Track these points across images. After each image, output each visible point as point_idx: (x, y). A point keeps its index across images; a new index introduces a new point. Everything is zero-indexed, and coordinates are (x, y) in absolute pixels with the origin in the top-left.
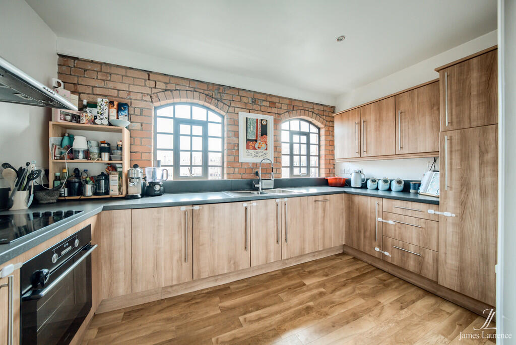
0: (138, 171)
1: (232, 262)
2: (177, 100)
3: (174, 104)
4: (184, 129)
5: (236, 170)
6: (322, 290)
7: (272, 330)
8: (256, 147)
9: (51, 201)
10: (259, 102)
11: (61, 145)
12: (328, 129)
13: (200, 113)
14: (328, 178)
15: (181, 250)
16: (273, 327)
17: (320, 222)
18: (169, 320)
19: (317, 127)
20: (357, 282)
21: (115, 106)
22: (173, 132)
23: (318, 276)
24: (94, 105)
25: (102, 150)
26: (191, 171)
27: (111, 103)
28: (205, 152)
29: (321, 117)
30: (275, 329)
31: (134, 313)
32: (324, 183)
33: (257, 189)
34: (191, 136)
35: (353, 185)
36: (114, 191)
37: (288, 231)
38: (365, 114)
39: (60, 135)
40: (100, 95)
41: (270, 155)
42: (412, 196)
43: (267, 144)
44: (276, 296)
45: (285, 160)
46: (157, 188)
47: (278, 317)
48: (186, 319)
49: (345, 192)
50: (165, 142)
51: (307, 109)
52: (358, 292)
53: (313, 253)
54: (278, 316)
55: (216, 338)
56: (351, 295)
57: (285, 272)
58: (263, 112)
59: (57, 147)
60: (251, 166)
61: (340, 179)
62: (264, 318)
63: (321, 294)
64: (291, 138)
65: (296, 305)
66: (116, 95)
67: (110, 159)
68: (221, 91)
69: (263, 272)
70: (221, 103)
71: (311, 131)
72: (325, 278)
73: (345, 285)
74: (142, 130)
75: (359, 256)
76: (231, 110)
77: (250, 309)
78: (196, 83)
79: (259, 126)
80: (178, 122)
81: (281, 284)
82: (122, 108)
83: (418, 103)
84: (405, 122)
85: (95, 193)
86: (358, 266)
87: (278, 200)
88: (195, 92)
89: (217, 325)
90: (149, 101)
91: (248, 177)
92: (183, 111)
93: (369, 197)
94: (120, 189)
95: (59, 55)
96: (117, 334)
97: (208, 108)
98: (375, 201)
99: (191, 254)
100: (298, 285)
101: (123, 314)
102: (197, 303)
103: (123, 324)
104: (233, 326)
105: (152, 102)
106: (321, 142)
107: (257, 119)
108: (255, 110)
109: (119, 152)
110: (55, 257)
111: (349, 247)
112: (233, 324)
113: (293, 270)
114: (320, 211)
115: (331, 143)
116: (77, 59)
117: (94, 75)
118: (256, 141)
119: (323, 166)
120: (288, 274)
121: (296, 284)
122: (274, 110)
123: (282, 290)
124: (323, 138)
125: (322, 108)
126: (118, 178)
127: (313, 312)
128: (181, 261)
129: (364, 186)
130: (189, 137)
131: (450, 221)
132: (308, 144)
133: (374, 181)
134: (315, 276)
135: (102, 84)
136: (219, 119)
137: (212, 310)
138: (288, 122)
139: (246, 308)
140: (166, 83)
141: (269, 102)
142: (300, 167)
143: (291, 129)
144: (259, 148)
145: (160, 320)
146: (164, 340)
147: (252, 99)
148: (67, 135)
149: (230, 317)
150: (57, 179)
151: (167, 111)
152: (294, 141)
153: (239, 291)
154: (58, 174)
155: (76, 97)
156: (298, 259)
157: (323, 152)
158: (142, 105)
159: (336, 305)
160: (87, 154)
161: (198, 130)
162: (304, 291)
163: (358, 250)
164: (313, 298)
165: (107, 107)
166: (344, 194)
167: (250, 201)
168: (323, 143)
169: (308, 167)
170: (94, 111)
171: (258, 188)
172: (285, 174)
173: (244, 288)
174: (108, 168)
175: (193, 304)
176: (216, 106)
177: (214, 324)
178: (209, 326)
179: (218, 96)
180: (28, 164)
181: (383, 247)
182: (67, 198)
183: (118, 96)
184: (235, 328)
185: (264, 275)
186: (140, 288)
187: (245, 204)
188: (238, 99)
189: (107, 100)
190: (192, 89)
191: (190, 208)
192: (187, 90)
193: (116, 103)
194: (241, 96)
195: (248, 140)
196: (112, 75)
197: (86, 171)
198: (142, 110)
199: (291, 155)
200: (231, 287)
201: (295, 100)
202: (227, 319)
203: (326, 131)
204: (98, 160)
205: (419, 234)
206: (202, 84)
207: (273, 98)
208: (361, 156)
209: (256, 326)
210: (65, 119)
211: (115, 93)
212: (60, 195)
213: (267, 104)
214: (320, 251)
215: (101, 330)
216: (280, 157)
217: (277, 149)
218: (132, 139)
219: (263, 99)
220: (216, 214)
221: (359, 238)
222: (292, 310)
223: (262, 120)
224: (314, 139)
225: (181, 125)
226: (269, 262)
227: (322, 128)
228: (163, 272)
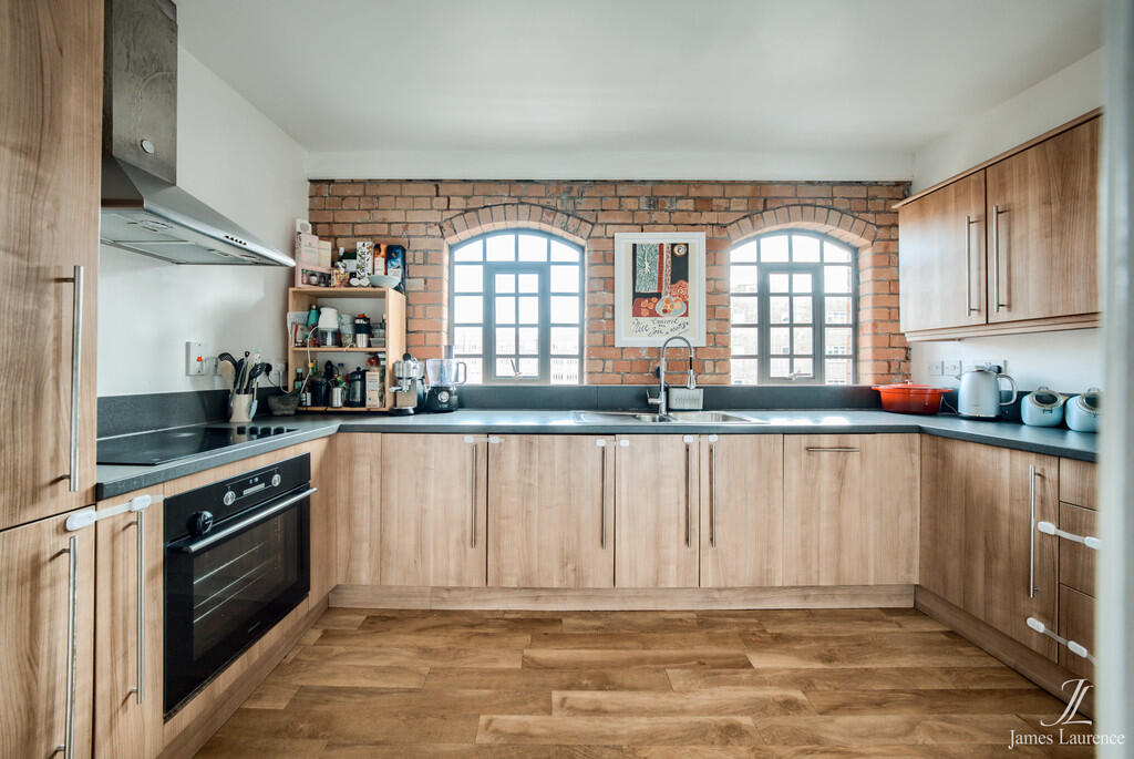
0: (408, 366)
1: (570, 567)
2: (487, 227)
3: (483, 236)
4: (504, 282)
5: (609, 364)
6: (798, 695)
7: (614, 747)
8: (659, 311)
9: (286, 412)
10: (668, 205)
11: (307, 325)
12: (886, 247)
13: (533, 248)
14: (881, 387)
15: (464, 522)
16: (618, 743)
17: (824, 507)
18: (425, 651)
19: (847, 245)
20: (932, 709)
21: (383, 253)
22: (481, 291)
23: (801, 655)
24: (351, 255)
25: (358, 329)
26: (516, 368)
27: (377, 247)
28: (545, 327)
29: (855, 218)
30: (620, 749)
31: (382, 621)
32: (868, 399)
33: (654, 409)
34: (517, 295)
35: (964, 408)
36: (373, 401)
37: (717, 518)
38: (1003, 187)
39: (307, 308)
40: (363, 236)
43: (687, 303)
44: (658, 671)
45: (743, 341)
46: (444, 397)
47: (641, 724)
48: (454, 659)
49: (920, 430)
50: (469, 310)
51: (809, 201)
52: (921, 738)
53: (804, 590)
54: (644, 720)
55: (489, 717)
56: (886, 741)
57: (706, 622)
58: (678, 226)
59: (300, 327)
60: (644, 355)
61: (921, 392)
62: (606, 712)
63: (788, 706)
64: (763, 282)
65: (700, 711)
66: (385, 233)
67: (369, 345)
68: (574, 193)
69: (650, 605)
70: (575, 220)
71: (826, 260)
72: (819, 666)
73: (880, 704)
74: (426, 290)
75: (968, 630)
76: (598, 231)
77: (585, 682)
78: (522, 185)
79: (667, 260)
80: (491, 270)
81: (682, 647)
82: (394, 255)
85: (346, 403)
86: (954, 662)
87: (689, 439)
88: (520, 206)
89: (502, 691)
90: (438, 237)
91: (636, 381)
92: (501, 248)
94: (381, 398)
95: (311, 181)
96: (343, 649)
97: (550, 235)
98: (1029, 464)
99: (482, 534)
100: (730, 661)
101: (364, 618)
102: (486, 635)
103: (357, 635)
104: (531, 705)
105: (443, 237)
106: (861, 286)
107: (661, 245)
108: (656, 223)
109: (382, 331)
110: (230, 497)
111: (934, 595)
112: (534, 700)
113: (731, 620)
114: (826, 479)
115: (890, 288)
116: (332, 181)
117: (354, 203)
118: (658, 296)
119: (866, 352)
120: (713, 625)
121: (727, 657)
122: (708, 217)
123: (680, 662)
124: (867, 276)
125: (862, 192)
126: (378, 378)
127: (741, 745)
128: (464, 542)
129: (1009, 413)
130: (513, 299)
132: (818, 296)
133: (1046, 399)
134: (789, 652)
135: (367, 217)
136: (574, 255)
137: (505, 657)
138: (754, 243)
139: (577, 676)
140: (467, 197)
141: (695, 198)
142: (791, 356)
143: (763, 260)
144: (665, 311)
145: (412, 647)
146: (402, 686)
147: (649, 199)
148: (314, 307)
149: (536, 685)
150: (299, 378)
151: (471, 251)
152: (773, 289)
153: (579, 636)
154: (300, 371)
155: (328, 245)
156: (752, 596)
157: (866, 316)
158: (425, 244)
159: (825, 752)
160: (338, 335)
161: (530, 282)
162: (737, 683)
163: (965, 612)
164: (759, 708)
165: (370, 256)
166: (917, 436)
167: (614, 434)
168: (867, 289)
169: (818, 356)
170: (352, 265)
171: (657, 406)
172: (743, 374)
173: (594, 632)
174: (369, 361)
175: (478, 634)
176: (565, 228)
177: (498, 688)
178: (488, 688)
179: (570, 206)
180: (247, 354)
181: (1062, 622)
182: (309, 409)
183: (389, 235)
184: (531, 713)
185: (650, 615)
186: (394, 578)
187: (601, 441)
188: (614, 204)
189: (371, 243)
190: (516, 201)
191: (482, 439)
192: (505, 205)
193: (383, 247)
194: (620, 197)
195: (637, 296)
196: (380, 199)
197: (341, 365)
198: (426, 254)
199: (764, 325)
200: (565, 621)
201: (771, 183)
202: (527, 685)
203: (876, 255)
204: (351, 346)
206: (534, 186)
207: (706, 187)
208: (988, 319)
209: (580, 724)
210: (309, 283)
211: (383, 229)
212: (300, 404)
213: (690, 204)
214: (825, 588)
215: (326, 635)
216: (725, 333)
217: (717, 313)
218: (411, 308)
219: (678, 194)
220: (535, 456)
221: (967, 574)
222: (684, 719)
223: (673, 245)
225: (497, 276)
226: (663, 586)
227: (865, 247)
228: (432, 559)
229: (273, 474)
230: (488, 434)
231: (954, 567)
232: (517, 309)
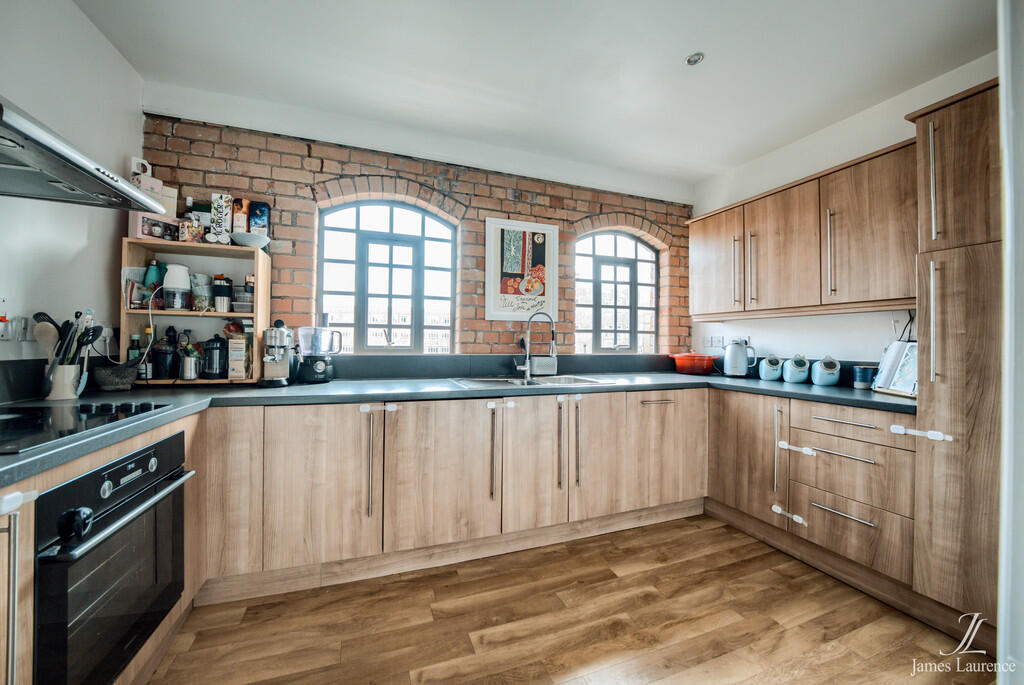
0: (282, 333)
1: (463, 522)
2: (362, 196)
3: (357, 204)
4: (377, 252)
5: (480, 335)
6: (651, 589)
7: (535, 664)
8: (522, 290)
9: (121, 387)
10: (530, 198)
11: (144, 283)
12: (678, 252)
13: (408, 222)
14: (676, 356)
15: (359, 492)
16: (537, 660)
17: (652, 447)
18: (329, 628)
19: (652, 248)
20: (730, 577)
21: (245, 209)
22: (354, 259)
23: (646, 560)
24: (204, 206)
25: (216, 291)
26: (389, 337)
27: (237, 202)
28: (418, 297)
29: (660, 228)
30: (541, 663)
31: (265, 610)
32: (667, 365)
33: (522, 375)
34: (391, 266)
35: (728, 370)
36: (237, 371)
37: (581, 463)
38: (753, 220)
39: (143, 263)
40: (217, 187)
41: (552, 307)
42: (858, 396)
43: (544, 284)
44: (550, 595)
45: (583, 318)
46: (320, 367)
47: (551, 639)
48: (362, 629)
49: (709, 386)
50: (339, 277)
51: (631, 211)
52: (729, 597)
53: (638, 512)
54: (552, 636)
55: (418, 670)
56: (711, 605)
57: (574, 549)
58: (538, 218)
59: (136, 285)
60: (510, 327)
61: (702, 359)
62: (520, 638)
63: (648, 598)
64: (597, 271)
65: (591, 618)
66: (246, 186)
67: (231, 309)
68: (450, 176)
69: (529, 545)
70: (451, 201)
71: (639, 258)
72: (659, 565)
73: (701, 582)
74: (294, 253)
75: (738, 522)
76: (471, 213)
77: (494, 619)
78: (401, 160)
79: (529, 247)
80: (365, 239)
81: (562, 573)
82: (258, 212)
83: (871, 193)
84: (841, 235)
85: (202, 375)
86: (734, 544)
87: (561, 398)
88: (398, 180)
89: (423, 644)
90: (309, 199)
91: (505, 350)
92: (375, 218)
93: (761, 397)
94: (247, 368)
95: (146, 114)
96: (230, 647)
97: (425, 212)
98: (774, 404)
99: (379, 499)
100: (601, 576)
101: (244, 610)
102: (389, 599)
103: (242, 629)
104: (454, 650)
105: (314, 199)
106: (661, 279)
107: (524, 233)
108: (520, 213)
109: (248, 295)
110: (107, 489)
111: (717, 502)
112: (455, 645)
113: (591, 545)
114: (653, 423)
115: (682, 282)
116: (178, 120)
117: (207, 150)
118: (522, 276)
119: (664, 329)
120: (580, 552)
121: (599, 573)
122: (560, 214)
123: (565, 585)
124: (665, 271)
125: (663, 209)
126: (244, 346)
127: (625, 634)
128: (359, 512)
129: (753, 374)
130: (387, 269)
131: (941, 450)
132: (634, 284)
133: (774, 362)
134: (637, 560)
135: (223, 166)
136: (447, 233)
137: (416, 615)
138: (591, 238)
139: (488, 616)
140: (343, 163)
141: (551, 196)
142: (616, 331)
143: (597, 253)
144: (527, 290)
145: (313, 627)
146: (317, 666)
147: (515, 191)
148: (154, 263)
149: (453, 631)
150: (134, 345)
151: (344, 218)
152: (604, 277)
153: (475, 582)
154: (136, 337)
155: (174, 192)
156: (604, 523)
157: (665, 302)
158: (295, 205)
159: (679, 623)
160: (190, 300)
161: (404, 255)
162: (611, 590)
163: (737, 510)
164: (629, 605)
165: (228, 211)
166: (706, 390)
167: (501, 397)
168: (665, 281)
169: (633, 331)
170: (206, 218)
171: (524, 372)
172: (583, 346)
173: (488, 576)
174: (228, 327)
175: (381, 600)
176: (441, 206)
177: (418, 643)
178: (409, 645)
179: (446, 187)
180: (78, 315)
181: (791, 505)
182: (151, 382)
183: (250, 189)
184: (457, 655)
185: (530, 553)
186: (279, 561)
187: (492, 404)
188: (486, 191)
189: (230, 196)
190: (394, 174)
191: (379, 407)
192: (382, 176)
193: (245, 203)
194: (491, 186)
195: (505, 275)
196: (241, 149)
197: (187, 332)
198: (294, 214)
199: (597, 306)
200: (461, 572)
201: (604, 192)
202: (446, 634)
203: (671, 257)
204: (209, 310)
205: (870, 478)
206: (413, 163)
207: (559, 189)
208: (746, 308)
209: (502, 654)
210: (151, 234)
211: (245, 183)
212: (139, 376)
213: (546, 201)
214: (653, 508)
215: (201, 637)
216: (572, 311)
217: (566, 293)
218: (276, 271)
219: (538, 191)
220: (432, 422)
221: (738, 484)
222: (581, 627)
223: (534, 234)
224: (646, 273)
225: (370, 245)
226: (540, 526)
227: (664, 250)
228: (324, 533)
229: (148, 458)
230: (385, 402)
231: (729, 480)
232: (389, 280)
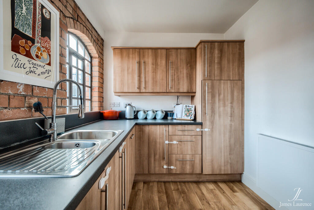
8: (33, 54)
43: (50, 55)
49: (136, 124)
64: (70, 58)
79: (38, 15)
111: (139, 174)
144: (37, 56)
205: (192, 146)
208: (140, 91)
223: (43, 6)
227: (96, 58)
